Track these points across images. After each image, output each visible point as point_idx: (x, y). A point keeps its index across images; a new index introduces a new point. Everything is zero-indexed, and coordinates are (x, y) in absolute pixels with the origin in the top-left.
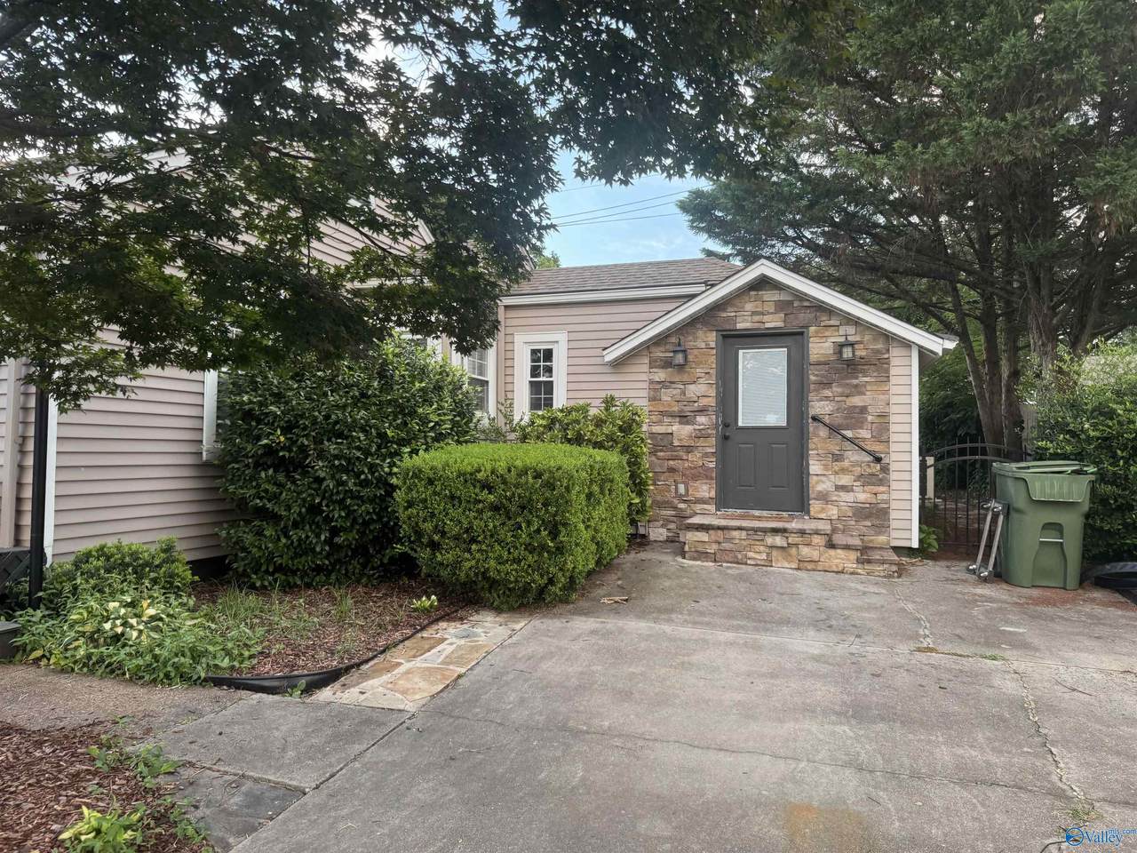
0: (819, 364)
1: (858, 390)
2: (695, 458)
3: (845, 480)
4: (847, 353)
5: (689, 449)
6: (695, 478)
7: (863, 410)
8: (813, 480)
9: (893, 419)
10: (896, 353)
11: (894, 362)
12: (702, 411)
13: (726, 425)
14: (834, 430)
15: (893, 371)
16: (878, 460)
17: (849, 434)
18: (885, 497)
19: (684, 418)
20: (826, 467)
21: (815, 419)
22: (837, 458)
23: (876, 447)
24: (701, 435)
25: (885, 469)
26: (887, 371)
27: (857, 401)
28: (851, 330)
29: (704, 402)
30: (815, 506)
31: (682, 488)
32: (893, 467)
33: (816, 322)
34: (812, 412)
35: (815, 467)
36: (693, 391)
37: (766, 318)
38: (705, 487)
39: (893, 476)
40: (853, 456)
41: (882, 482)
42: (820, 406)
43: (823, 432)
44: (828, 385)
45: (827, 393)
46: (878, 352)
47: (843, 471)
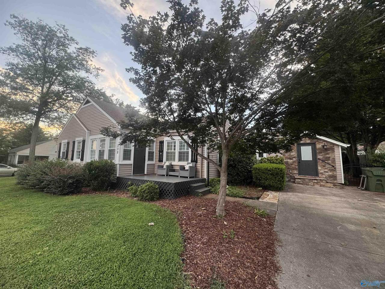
0: (319, 149)
1: (328, 154)
2: (293, 166)
3: (326, 170)
4: (325, 147)
5: (292, 164)
6: (293, 170)
7: (329, 157)
8: (319, 170)
9: (336, 159)
10: (335, 147)
11: (335, 148)
12: (294, 157)
13: (299, 160)
14: (323, 161)
15: (335, 150)
16: (333, 167)
17: (326, 162)
18: (335, 174)
19: (290, 159)
20: (322, 168)
21: (319, 159)
22: (324, 166)
23: (333, 164)
24: (294, 162)
25: (335, 168)
26: (334, 150)
27: (328, 156)
28: (325, 143)
29: (294, 156)
30: (320, 175)
31: (291, 171)
32: (337, 168)
33: (318, 141)
34: (318, 158)
35: (319, 168)
36: (292, 154)
37: (307, 141)
38: (296, 171)
39: (337, 170)
40: (328, 166)
41: (334, 171)
42: (319, 157)
43: (321, 161)
44: (321, 153)
45: (321, 154)
46: (332, 147)
47: (326, 169)
